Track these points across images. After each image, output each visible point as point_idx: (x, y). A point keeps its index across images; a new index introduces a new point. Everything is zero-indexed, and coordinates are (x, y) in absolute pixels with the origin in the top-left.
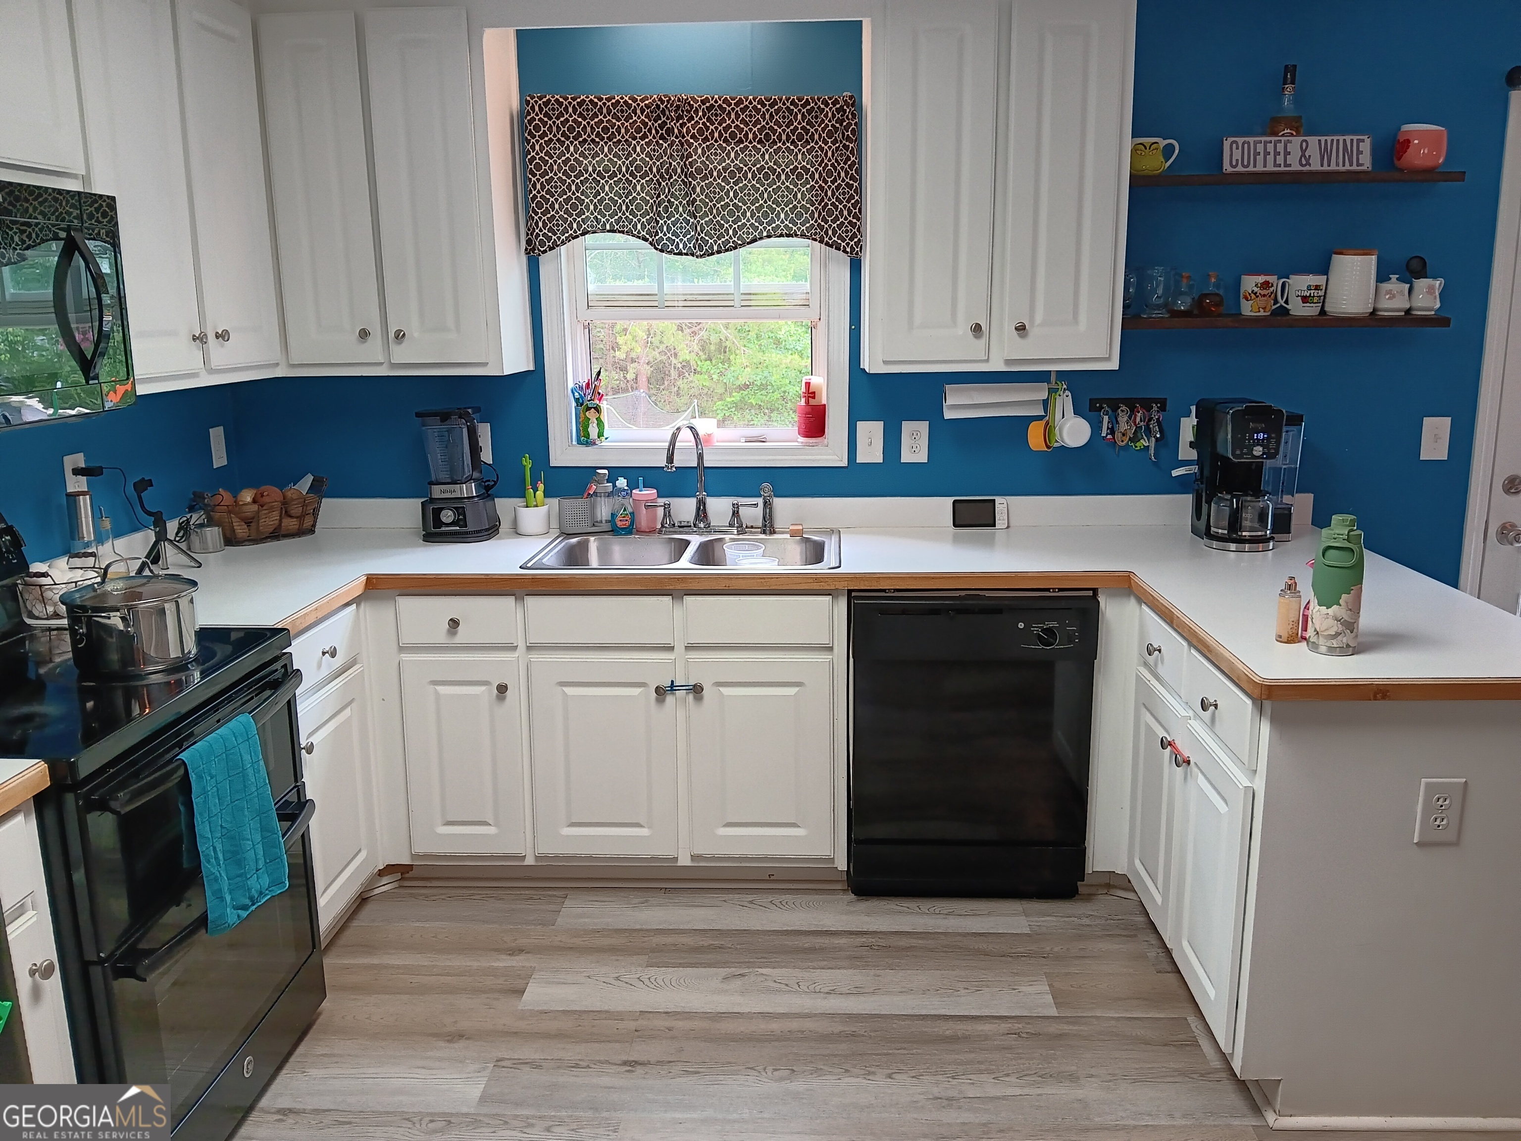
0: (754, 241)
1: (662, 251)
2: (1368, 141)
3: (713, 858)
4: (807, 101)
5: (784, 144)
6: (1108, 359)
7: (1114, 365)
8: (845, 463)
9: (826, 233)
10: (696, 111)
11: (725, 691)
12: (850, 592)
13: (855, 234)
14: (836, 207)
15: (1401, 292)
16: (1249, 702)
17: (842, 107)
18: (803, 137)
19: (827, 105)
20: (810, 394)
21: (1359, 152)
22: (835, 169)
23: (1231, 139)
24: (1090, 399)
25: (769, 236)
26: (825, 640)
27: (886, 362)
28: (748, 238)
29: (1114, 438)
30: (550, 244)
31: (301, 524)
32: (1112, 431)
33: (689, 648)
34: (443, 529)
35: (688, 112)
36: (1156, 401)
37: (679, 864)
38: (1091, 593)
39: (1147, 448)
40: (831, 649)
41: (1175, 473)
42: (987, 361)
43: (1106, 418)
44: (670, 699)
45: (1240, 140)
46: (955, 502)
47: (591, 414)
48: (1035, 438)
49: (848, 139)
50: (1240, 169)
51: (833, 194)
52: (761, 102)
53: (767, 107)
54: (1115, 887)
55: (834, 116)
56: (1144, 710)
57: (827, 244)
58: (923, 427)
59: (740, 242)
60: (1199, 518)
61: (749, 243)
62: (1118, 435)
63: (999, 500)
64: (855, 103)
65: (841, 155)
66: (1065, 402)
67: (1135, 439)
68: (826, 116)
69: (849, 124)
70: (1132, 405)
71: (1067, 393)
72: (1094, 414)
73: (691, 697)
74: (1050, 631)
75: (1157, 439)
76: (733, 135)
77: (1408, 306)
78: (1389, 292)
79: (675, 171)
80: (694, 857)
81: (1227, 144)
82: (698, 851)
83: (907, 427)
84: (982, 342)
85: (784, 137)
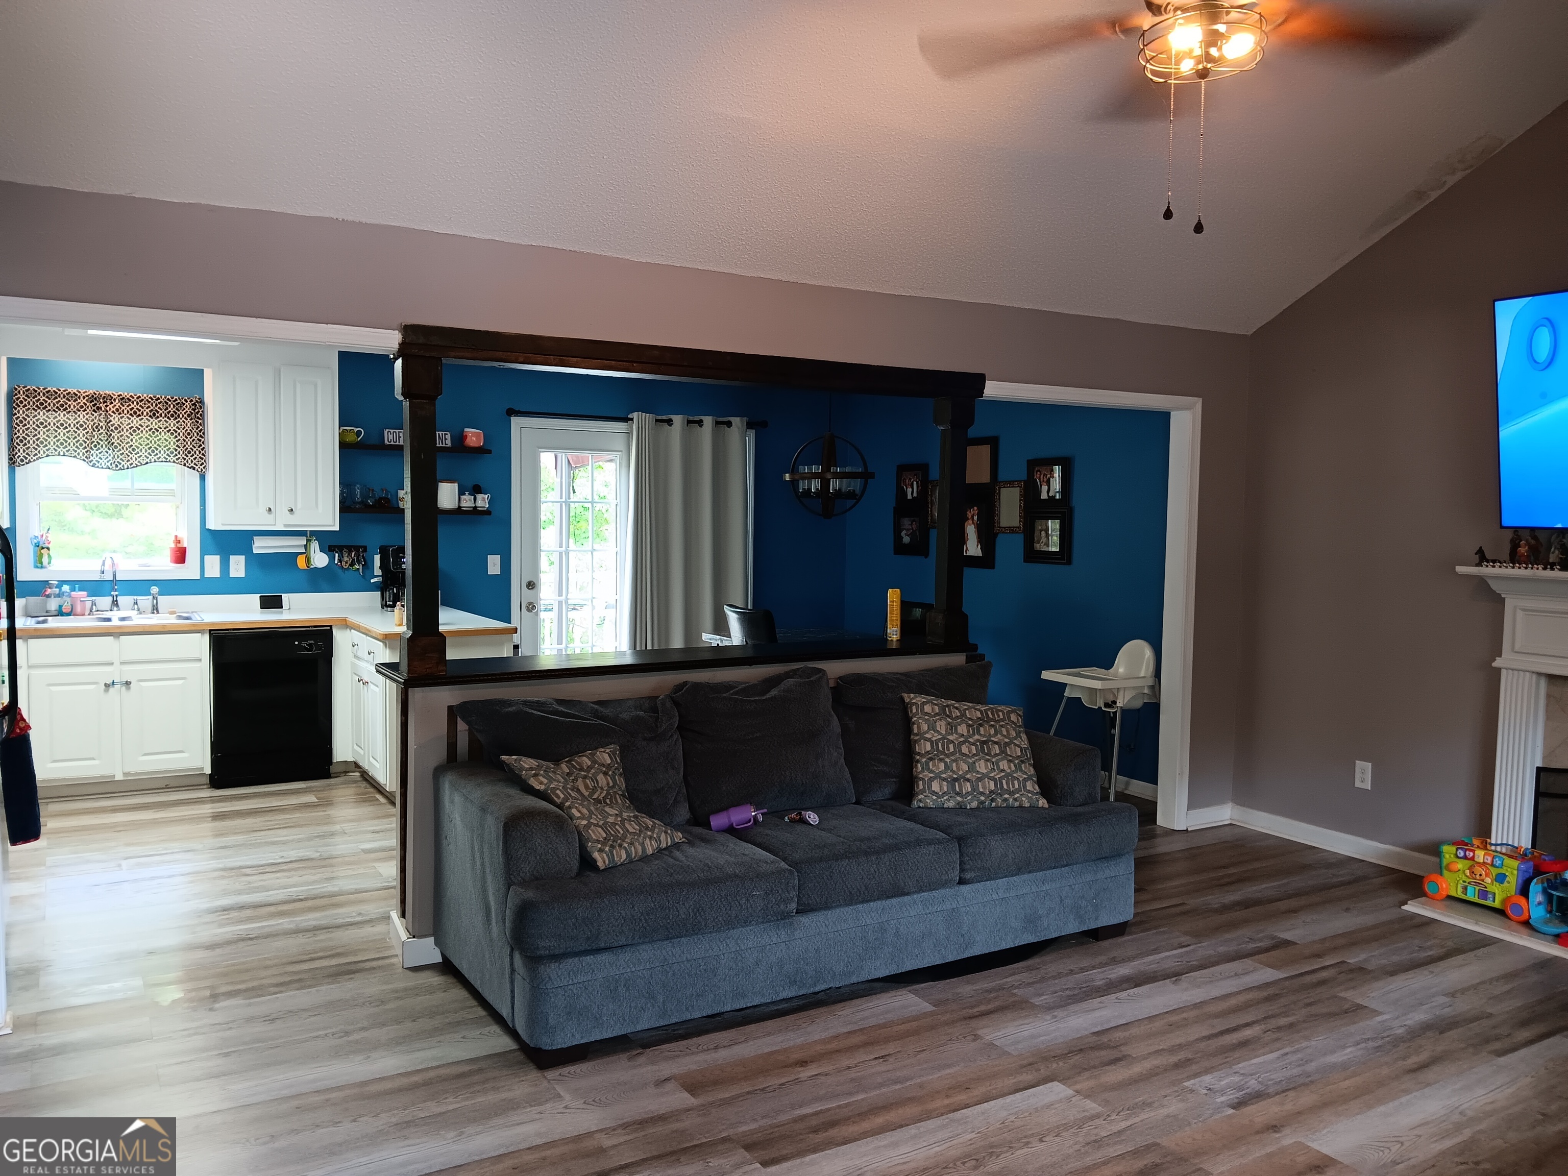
1: (92, 466)
2: (449, 435)
3: (137, 774)
4: (176, 400)
5: (163, 418)
6: (334, 525)
7: (337, 528)
8: (198, 577)
9: (187, 462)
10: (115, 400)
11: (143, 684)
12: (210, 631)
13: (203, 464)
14: (193, 450)
15: (470, 500)
16: (381, 644)
17: (195, 403)
18: (175, 416)
19: (187, 402)
20: (178, 541)
21: (446, 439)
22: (192, 432)
23: (387, 430)
24: (329, 546)
25: (155, 461)
26: (197, 656)
27: (223, 524)
29: (341, 564)
32: (340, 561)
33: (122, 663)
35: (110, 400)
36: (361, 547)
37: (116, 779)
38: (329, 628)
39: (358, 569)
40: (200, 660)
41: (372, 581)
42: (275, 525)
43: (337, 555)
44: (111, 690)
45: (392, 431)
46: (260, 596)
47: (44, 552)
48: (301, 562)
49: (198, 418)
50: (392, 443)
51: (191, 443)
52: (150, 398)
53: (154, 401)
54: (348, 772)
55: (190, 407)
56: (354, 675)
57: (188, 467)
58: (241, 559)
59: (139, 464)
60: (383, 600)
61: (144, 465)
62: (343, 563)
63: (283, 595)
64: (201, 402)
65: (195, 425)
66: (315, 545)
67: (352, 565)
68: (186, 407)
69: (199, 411)
70: (350, 549)
71: (316, 541)
72: (331, 553)
73: (124, 688)
74: (310, 645)
75: (363, 565)
76: (135, 413)
77: (474, 506)
78: (465, 499)
79: (102, 427)
80: (125, 774)
81: (386, 432)
82: (126, 770)
83: (233, 559)
84: (272, 516)
85: (163, 415)
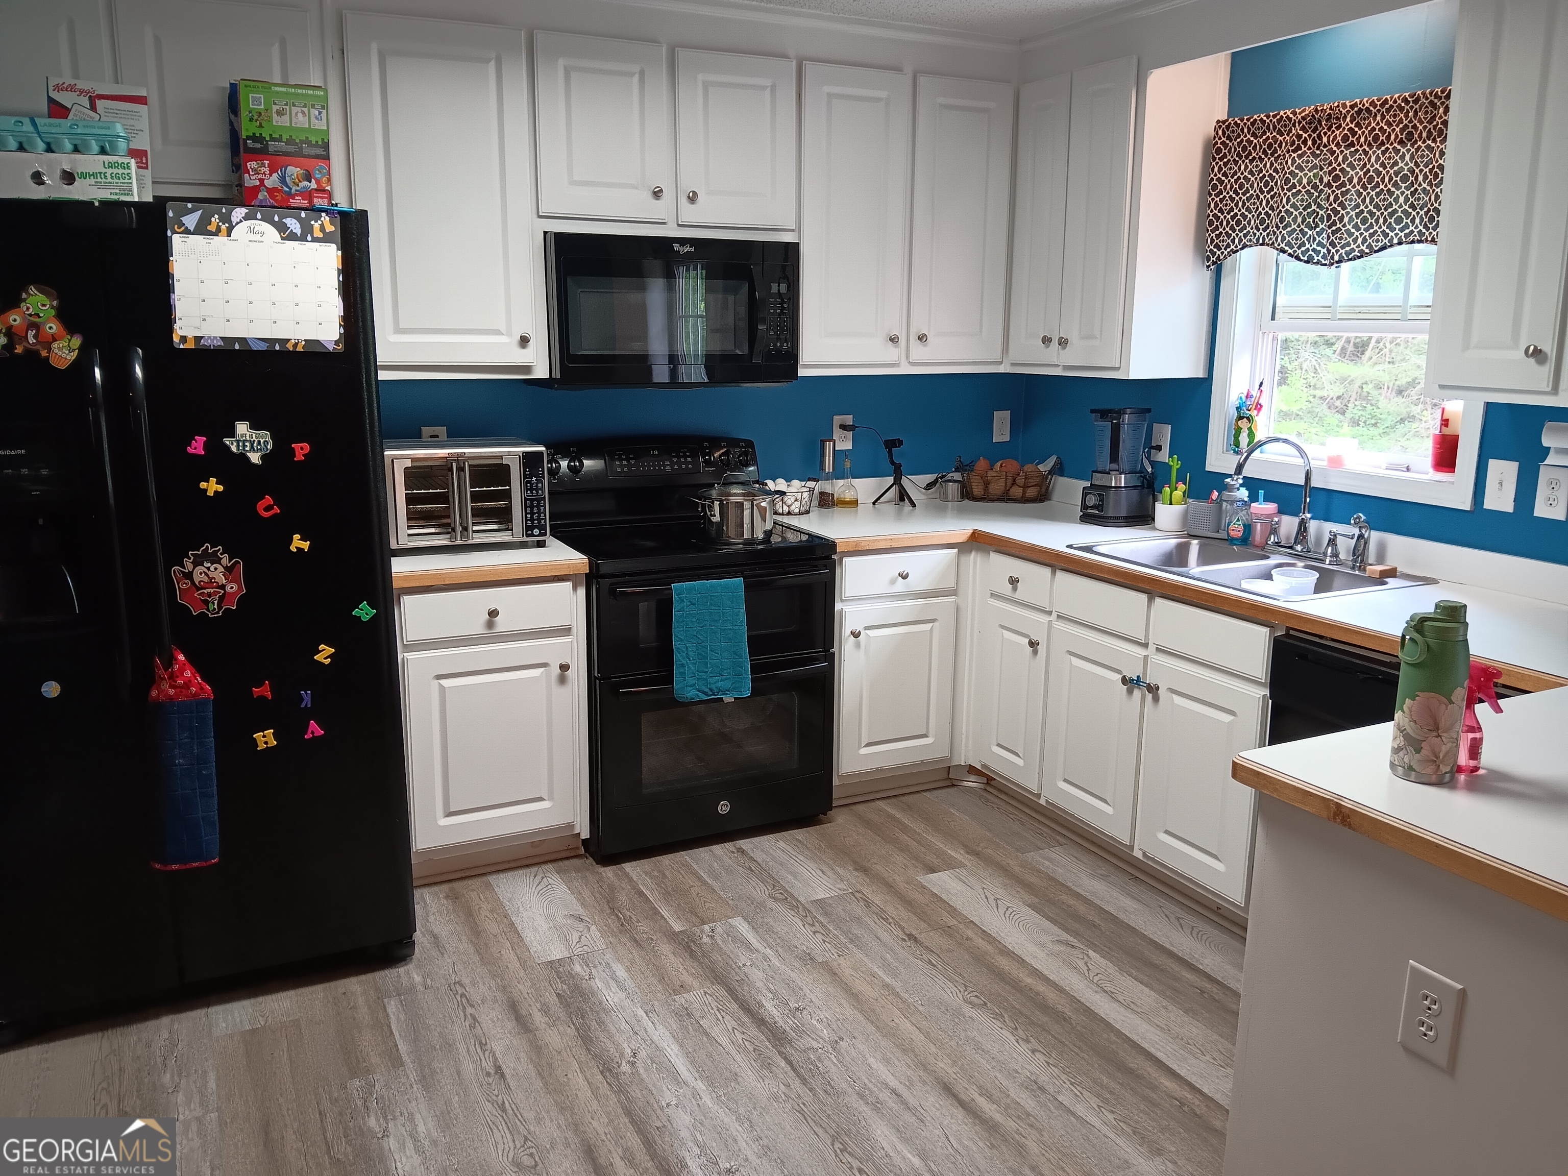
0: (1383, 248)
1: (1307, 262)
5: (1424, 142)
8: (1467, 506)
10: (1345, 118)
11: (1176, 699)
12: (1288, 629)
20: (1445, 421)
28: (1376, 246)
30: (1214, 259)
31: (1024, 493)
34: (1088, 511)
35: (1337, 119)
40: (1261, 685)
47: (1243, 424)
52: (1406, 100)
53: (1411, 104)
59: (1367, 251)
61: (1376, 252)
73: (1150, 695)
76: (1376, 139)
80: (1142, 853)
83: (1546, 473)
84: (1545, 370)
